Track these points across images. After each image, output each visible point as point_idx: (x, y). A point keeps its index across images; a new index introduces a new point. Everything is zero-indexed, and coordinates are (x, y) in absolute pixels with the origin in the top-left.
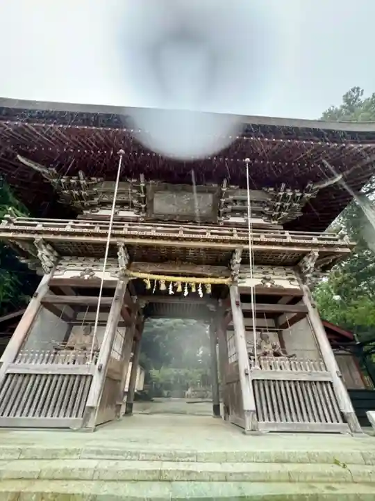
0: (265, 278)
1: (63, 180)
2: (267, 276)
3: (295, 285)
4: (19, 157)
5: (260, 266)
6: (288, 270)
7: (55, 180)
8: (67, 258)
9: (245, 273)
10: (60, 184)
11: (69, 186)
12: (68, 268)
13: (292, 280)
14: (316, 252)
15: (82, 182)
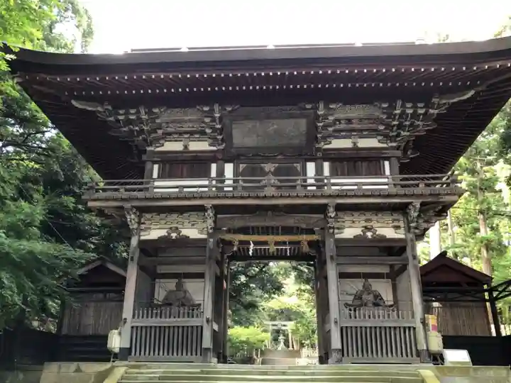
0: (366, 227)
1: (121, 118)
2: (368, 224)
3: (400, 235)
4: (74, 102)
5: (362, 212)
6: (396, 216)
7: (112, 119)
8: (148, 216)
9: (344, 222)
10: (118, 121)
11: (129, 122)
12: (152, 227)
13: (397, 227)
14: (417, 203)
15: (144, 117)
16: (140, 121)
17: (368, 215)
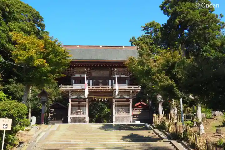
0: (121, 96)
12: (74, 95)
13: (128, 96)
14: (131, 91)
15: (72, 70)
16: (71, 71)
17: (122, 93)
